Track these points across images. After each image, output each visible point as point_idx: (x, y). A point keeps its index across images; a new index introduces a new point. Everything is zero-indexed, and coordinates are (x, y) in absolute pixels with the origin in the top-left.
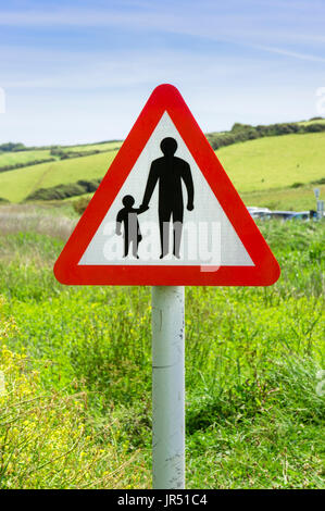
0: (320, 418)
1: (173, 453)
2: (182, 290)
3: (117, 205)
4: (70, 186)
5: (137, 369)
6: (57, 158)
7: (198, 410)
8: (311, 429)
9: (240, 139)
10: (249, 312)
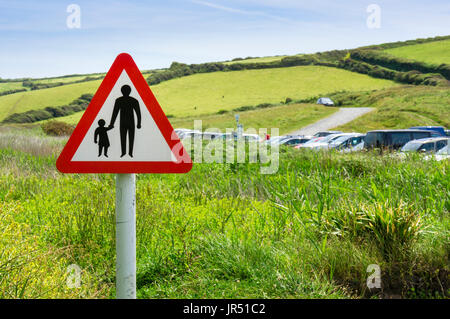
0: (229, 275)
1: (128, 274)
2: (134, 175)
3: (95, 125)
4: (40, 111)
5: (98, 247)
6: (28, 89)
7: (143, 272)
8: (224, 283)
9: (177, 75)
10: (183, 209)
